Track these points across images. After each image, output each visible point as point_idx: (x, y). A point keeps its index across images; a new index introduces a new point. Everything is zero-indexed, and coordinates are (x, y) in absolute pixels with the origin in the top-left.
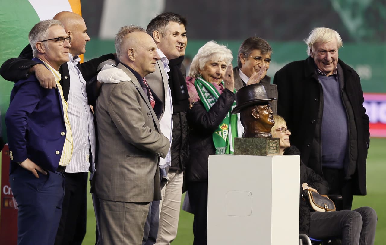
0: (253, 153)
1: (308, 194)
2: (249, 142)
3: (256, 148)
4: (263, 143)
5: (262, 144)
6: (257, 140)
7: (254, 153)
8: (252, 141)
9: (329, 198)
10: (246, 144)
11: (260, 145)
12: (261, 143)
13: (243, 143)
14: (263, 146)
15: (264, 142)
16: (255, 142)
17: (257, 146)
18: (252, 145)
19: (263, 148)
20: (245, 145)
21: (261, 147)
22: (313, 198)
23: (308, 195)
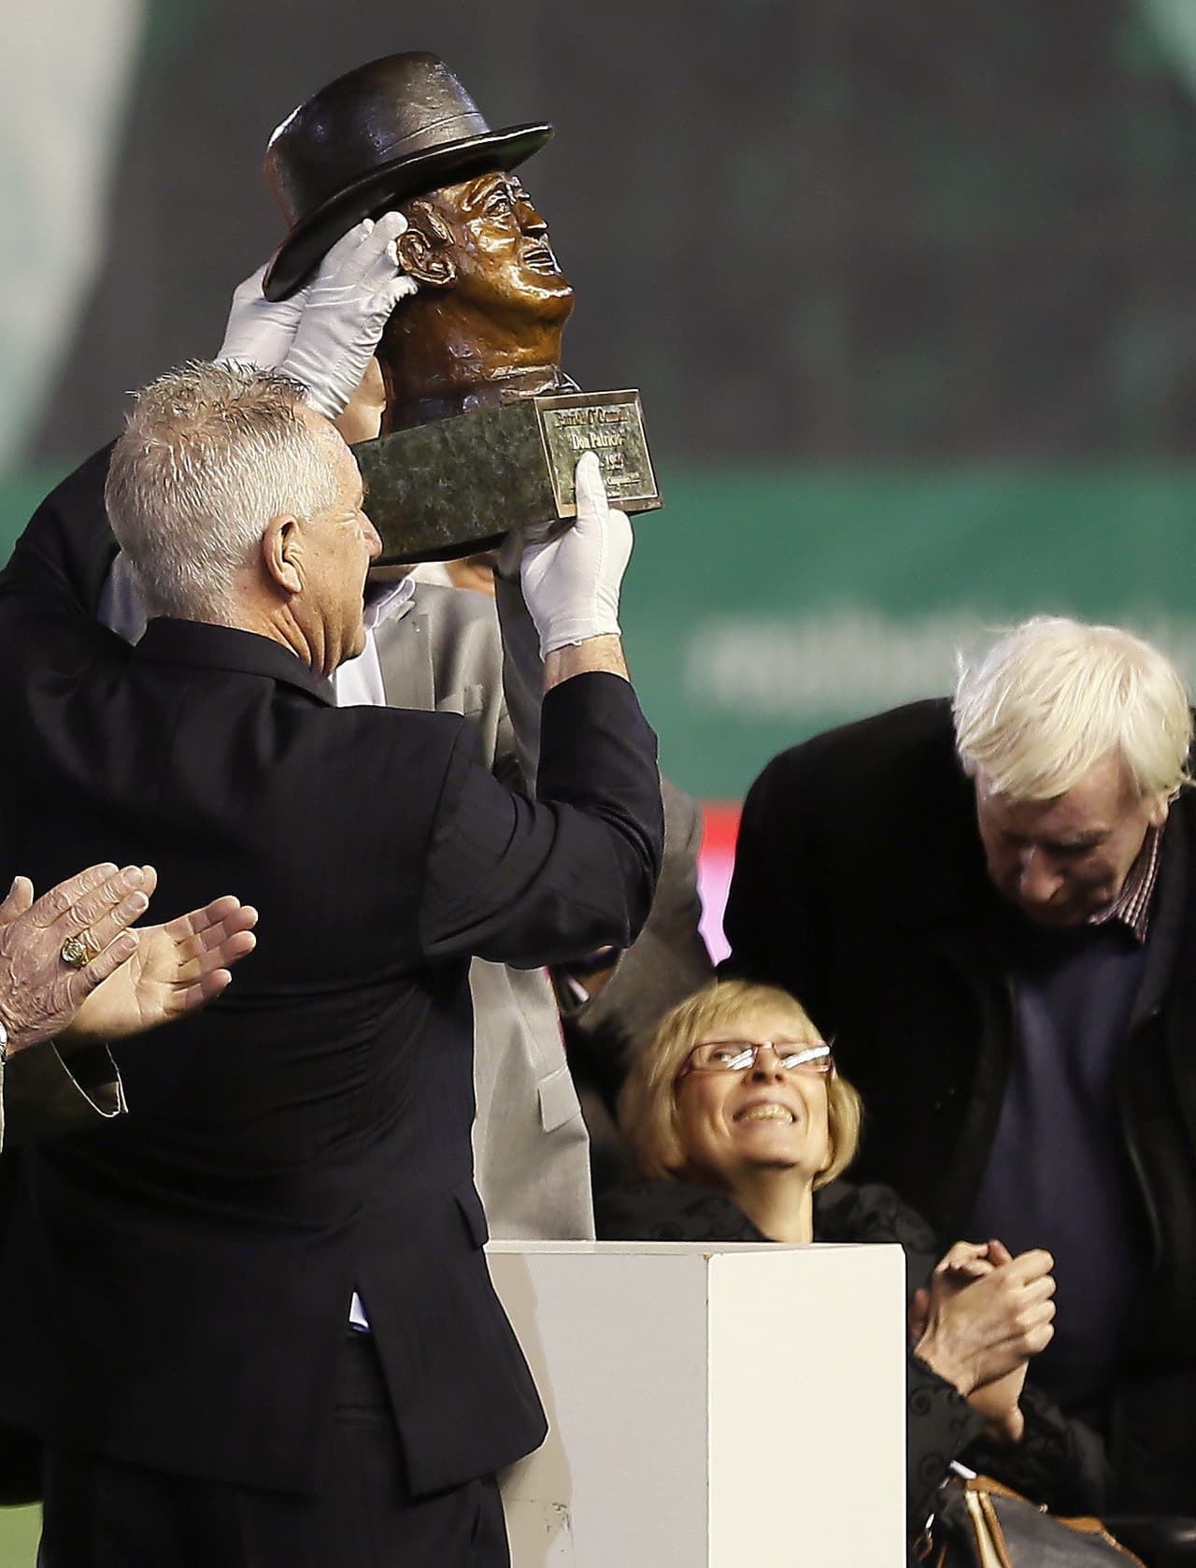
0: (469, 519)
1: (970, 1515)
2: (423, 453)
3: (481, 481)
4: (518, 435)
5: (512, 448)
6: (475, 431)
7: (475, 518)
8: (444, 441)
9: (1113, 1542)
10: (410, 477)
11: (503, 458)
12: (501, 438)
13: (386, 469)
14: (523, 456)
15: (521, 429)
16: (463, 448)
17: (481, 465)
18: (450, 472)
19: (525, 470)
20: (400, 483)
21: (510, 467)
22: (1006, 1541)
23: (963, 1521)
